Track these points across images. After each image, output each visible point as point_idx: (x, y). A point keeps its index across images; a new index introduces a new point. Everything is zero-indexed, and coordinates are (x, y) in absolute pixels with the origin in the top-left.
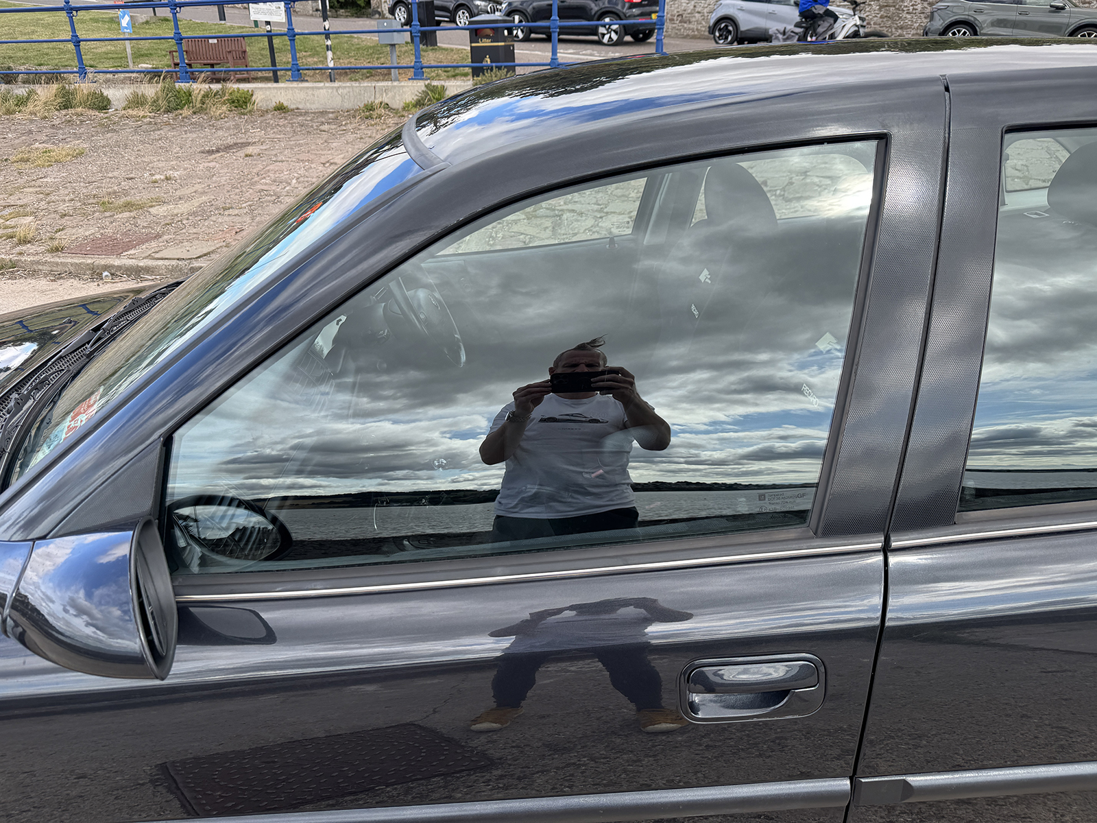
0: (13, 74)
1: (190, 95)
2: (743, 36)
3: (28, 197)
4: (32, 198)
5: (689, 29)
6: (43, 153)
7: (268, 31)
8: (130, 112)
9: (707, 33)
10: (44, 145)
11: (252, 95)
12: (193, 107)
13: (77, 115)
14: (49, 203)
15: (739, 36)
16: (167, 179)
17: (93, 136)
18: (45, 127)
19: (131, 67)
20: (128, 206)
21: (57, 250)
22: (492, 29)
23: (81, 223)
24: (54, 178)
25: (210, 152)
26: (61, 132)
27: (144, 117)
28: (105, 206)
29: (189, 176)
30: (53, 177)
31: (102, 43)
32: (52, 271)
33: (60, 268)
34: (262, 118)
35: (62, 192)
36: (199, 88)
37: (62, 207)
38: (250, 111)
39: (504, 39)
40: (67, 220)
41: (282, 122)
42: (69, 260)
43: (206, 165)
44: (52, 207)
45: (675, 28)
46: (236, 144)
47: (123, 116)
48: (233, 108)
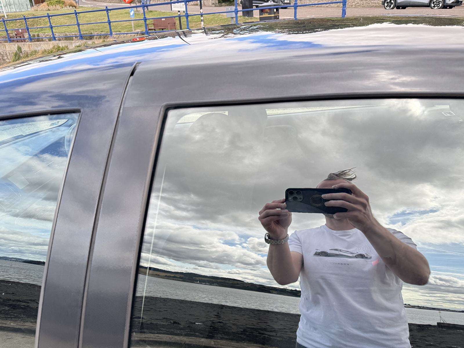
0: (93, 36)
2: (399, 5)
5: (374, 3)
7: (179, 15)
9: (381, 5)
15: (397, 5)
19: (134, 31)
22: (269, 9)
31: (126, 22)
39: (274, 13)
45: (367, 3)
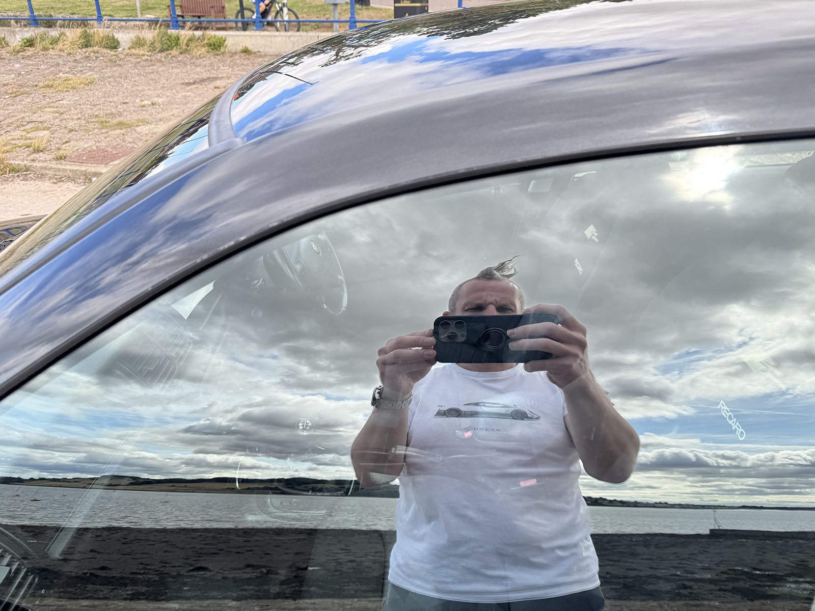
0: (53, 20)
1: (179, 39)
3: (47, 116)
4: (50, 116)
6: (64, 81)
8: (133, 51)
10: (66, 75)
11: (225, 41)
12: (180, 49)
13: (94, 52)
14: (61, 120)
16: (153, 104)
17: (103, 69)
18: (69, 61)
19: (139, 17)
20: (120, 125)
21: (61, 158)
23: (83, 137)
24: (69, 101)
25: (189, 84)
26: (80, 65)
27: (143, 55)
28: (103, 124)
29: (170, 103)
30: (68, 99)
32: (55, 175)
33: (61, 173)
34: (231, 59)
35: (72, 112)
36: (185, 34)
37: (71, 124)
38: (223, 53)
40: (73, 134)
41: (246, 62)
42: (69, 167)
43: (184, 94)
44: (63, 124)
46: (209, 78)
47: (127, 55)
48: (210, 50)
